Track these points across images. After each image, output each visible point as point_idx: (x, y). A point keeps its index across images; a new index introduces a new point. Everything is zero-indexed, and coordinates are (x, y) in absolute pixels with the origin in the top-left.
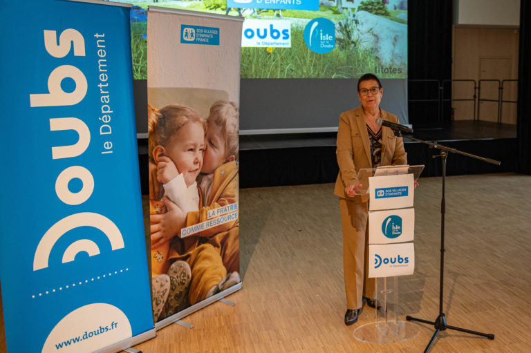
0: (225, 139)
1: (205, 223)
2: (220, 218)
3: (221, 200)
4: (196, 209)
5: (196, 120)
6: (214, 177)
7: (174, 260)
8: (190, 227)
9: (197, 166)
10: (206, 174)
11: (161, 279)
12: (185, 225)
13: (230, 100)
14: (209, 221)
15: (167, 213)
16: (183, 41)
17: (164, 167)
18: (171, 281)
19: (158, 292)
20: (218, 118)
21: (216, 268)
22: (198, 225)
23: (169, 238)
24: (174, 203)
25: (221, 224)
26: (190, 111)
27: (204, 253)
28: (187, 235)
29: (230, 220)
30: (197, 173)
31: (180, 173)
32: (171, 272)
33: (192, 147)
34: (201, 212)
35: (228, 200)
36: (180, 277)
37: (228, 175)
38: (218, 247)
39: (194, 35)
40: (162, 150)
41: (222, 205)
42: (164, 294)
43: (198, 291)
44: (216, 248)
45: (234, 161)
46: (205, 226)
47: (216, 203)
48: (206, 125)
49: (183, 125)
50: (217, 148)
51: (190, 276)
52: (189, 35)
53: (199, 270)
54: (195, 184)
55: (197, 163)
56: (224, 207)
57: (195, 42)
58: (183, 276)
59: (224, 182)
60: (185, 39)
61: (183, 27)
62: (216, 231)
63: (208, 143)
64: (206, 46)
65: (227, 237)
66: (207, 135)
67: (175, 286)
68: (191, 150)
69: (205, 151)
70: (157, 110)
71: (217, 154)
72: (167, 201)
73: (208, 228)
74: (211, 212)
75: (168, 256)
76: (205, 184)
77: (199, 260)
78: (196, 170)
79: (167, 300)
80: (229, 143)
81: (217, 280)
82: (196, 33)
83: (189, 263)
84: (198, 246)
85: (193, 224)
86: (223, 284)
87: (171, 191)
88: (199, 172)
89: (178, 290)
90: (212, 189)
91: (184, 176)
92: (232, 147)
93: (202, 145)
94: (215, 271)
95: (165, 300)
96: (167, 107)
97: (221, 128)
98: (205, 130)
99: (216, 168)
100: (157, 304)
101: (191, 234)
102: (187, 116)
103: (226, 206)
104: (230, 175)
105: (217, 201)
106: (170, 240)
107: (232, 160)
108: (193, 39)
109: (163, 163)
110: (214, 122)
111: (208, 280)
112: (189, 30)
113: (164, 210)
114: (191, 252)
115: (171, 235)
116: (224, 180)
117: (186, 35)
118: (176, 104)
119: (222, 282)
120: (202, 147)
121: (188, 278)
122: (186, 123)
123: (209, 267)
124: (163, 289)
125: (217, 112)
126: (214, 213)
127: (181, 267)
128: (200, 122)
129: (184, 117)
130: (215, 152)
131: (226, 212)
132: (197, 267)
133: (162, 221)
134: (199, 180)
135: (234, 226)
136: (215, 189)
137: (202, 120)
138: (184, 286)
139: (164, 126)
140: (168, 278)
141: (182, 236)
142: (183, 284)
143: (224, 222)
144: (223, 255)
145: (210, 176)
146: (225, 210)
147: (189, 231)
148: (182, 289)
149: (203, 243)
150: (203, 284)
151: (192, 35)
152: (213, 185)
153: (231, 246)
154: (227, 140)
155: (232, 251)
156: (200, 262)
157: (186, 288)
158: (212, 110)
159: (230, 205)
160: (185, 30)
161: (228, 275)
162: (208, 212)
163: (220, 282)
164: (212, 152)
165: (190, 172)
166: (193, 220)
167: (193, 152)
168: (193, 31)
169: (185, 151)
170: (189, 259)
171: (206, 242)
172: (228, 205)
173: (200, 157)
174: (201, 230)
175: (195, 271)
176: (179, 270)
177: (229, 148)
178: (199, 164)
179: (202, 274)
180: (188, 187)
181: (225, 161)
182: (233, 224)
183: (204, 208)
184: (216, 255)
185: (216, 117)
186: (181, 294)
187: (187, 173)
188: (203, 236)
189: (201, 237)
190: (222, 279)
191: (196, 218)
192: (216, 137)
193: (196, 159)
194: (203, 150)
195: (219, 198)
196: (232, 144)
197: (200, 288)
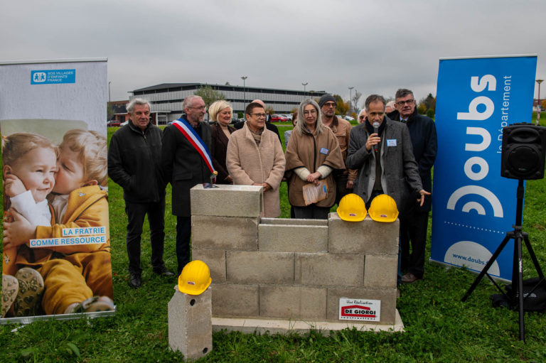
0: (84, 164)
1: (60, 239)
2: (80, 238)
3: (80, 220)
5: (46, 145)
6: (69, 198)
7: (23, 266)
8: (41, 240)
9: (48, 186)
10: (59, 194)
11: (8, 279)
12: (34, 236)
13: (90, 129)
14: (65, 239)
15: (14, 223)
16: (33, 83)
17: (11, 183)
18: (20, 284)
19: (5, 290)
20: (74, 145)
21: (77, 286)
22: (51, 240)
23: (15, 245)
24: (21, 214)
25: (80, 244)
26: (39, 138)
27: (59, 267)
28: (36, 246)
29: (93, 243)
30: (48, 192)
31: (27, 190)
32: (19, 276)
33: (41, 169)
34: (54, 229)
35: (90, 222)
36: (31, 283)
37: (89, 198)
38: (79, 266)
39: (45, 77)
40: (9, 169)
41: (81, 226)
42: (12, 294)
43: (54, 302)
44: (76, 266)
45: (97, 186)
46: (59, 242)
47: (73, 223)
48: (59, 150)
49: (31, 149)
50: (74, 172)
51: (43, 285)
52: (40, 77)
53: (54, 283)
54: (46, 202)
55: (47, 183)
56: (84, 228)
57: (46, 82)
58: (34, 283)
59: (81, 207)
60: (36, 81)
61: (33, 72)
62: (75, 250)
63: (61, 167)
65: (91, 258)
66: (60, 159)
67: (25, 290)
68: (40, 171)
69: (57, 174)
70: (5, 137)
71: (74, 177)
72: (14, 212)
73: (63, 245)
74: (67, 230)
75: (16, 260)
76: (58, 203)
77: (53, 273)
78: (47, 189)
79: (16, 300)
80: (88, 168)
81: (80, 298)
82: (47, 75)
83: (41, 272)
84: (51, 259)
85: (43, 238)
86: (89, 304)
87: (18, 204)
88: (50, 191)
89: (28, 294)
90: (68, 209)
91: (32, 192)
92: (92, 172)
93: (52, 168)
94: (76, 289)
95: (14, 299)
96: (14, 135)
97: (77, 154)
98: (57, 155)
99: (72, 190)
100: (5, 301)
101: (42, 246)
102: (35, 142)
103: (86, 228)
104: (91, 199)
105: (74, 221)
106: (17, 246)
107: (94, 184)
108: (43, 81)
109: (9, 180)
110: (70, 148)
111: (67, 295)
112: (39, 74)
113: (10, 220)
114: (43, 263)
115: (18, 242)
116: (83, 202)
117: (37, 77)
118: (24, 132)
119: (87, 302)
120: (53, 170)
121: (41, 286)
122: (34, 148)
123: (67, 283)
124: (10, 288)
125: (73, 139)
126: (71, 232)
127: (31, 274)
128: (51, 147)
129: (32, 143)
130: (71, 175)
131: (87, 234)
132: (51, 279)
133: (9, 228)
134: (51, 197)
135: (100, 250)
136: (71, 209)
137: (53, 146)
138: (35, 293)
139: (11, 149)
140: (16, 280)
141: (31, 246)
142: (35, 291)
143: (85, 243)
144: (87, 278)
145: (65, 197)
146: (87, 231)
147: (39, 243)
148: (33, 294)
149: (58, 258)
150: (60, 297)
151: (43, 77)
152: (69, 205)
153: (98, 269)
154: (87, 165)
155: (99, 274)
156: (55, 275)
157: (38, 295)
158: (67, 137)
159: (93, 228)
160: (35, 75)
161: (95, 297)
162: (63, 230)
163: (84, 301)
164: (66, 175)
165: (38, 190)
166: (44, 233)
167: (41, 173)
168: (44, 74)
169: (32, 171)
170: (40, 269)
171: (61, 258)
172: (91, 227)
173: (52, 178)
174: (54, 245)
175: (49, 282)
176: (29, 277)
177: (88, 172)
178: (49, 184)
179: (58, 288)
180: (36, 203)
181: (84, 184)
182: (99, 247)
183: (57, 225)
184: (76, 272)
185: (71, 144)
186: (31, 298)
187: (35, 190)
188: (57, 251)
189: (55, 252)
190: (87, 299)
191: (48, 232)
192: (71, 161)
193: (47, 179)
194: (55, 172)
195: (78, 218)
196: (93, 169)
197: (57, 301)
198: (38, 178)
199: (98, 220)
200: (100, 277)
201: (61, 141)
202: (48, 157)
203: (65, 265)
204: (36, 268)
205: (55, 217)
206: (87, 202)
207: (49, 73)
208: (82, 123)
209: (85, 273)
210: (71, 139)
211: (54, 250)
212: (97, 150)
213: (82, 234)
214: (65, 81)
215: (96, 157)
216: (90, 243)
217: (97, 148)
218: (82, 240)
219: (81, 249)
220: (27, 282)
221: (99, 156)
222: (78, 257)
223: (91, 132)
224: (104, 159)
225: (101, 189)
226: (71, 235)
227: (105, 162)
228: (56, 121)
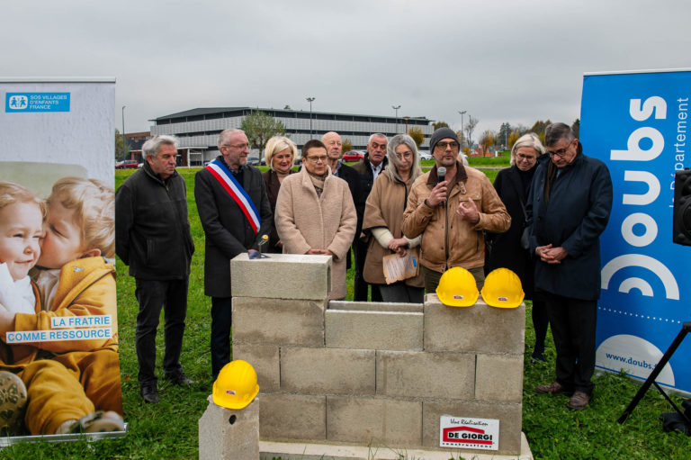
1: (47, 332)
2: (76, 331)
3: (76, 306)
4: (30, 311)
5: (29, 199)
6: (61, 274)
8: (22, 333)
9: (31, 257)
10: (47, 269)
12: (12, 327)
13: (90, 177)
14: (56, 331)
16: (8, 110)
20: (68, 199)
21: (73, 397)
22: (35, 332)
25: (76, 339)
26: (18, 189)
27: (48, 371)
28: (16, 342)
29: (94, 338)
30: (30, 266)
31: (2, 262)
33: (21, 232)
34: (40, 317)
35: (89, 309)
36: (8, 391)
37: (90, 272)
38: (75, 370)
39: (26, 103)
41: (77, 314)
43: (43, 419)
44: (70, 370)
45: (100, 258)
46: (46, 336)
47: (66, 309)
48: (46, 206)
49: (6, 205)
50: (66, 237)
51: (26, 395)
52: (18, 103)
53: (40, 392)
54: (28, 279)
55: (29, 253)
56: (82, 317)
57: (27, 110)
58: (13, 392)
59: (81, 284)
60: (13, 107)
61: (9, 95)
62: (68, 348)
63: (49, 229)
64: (45, 113)
65: (91, 359)
66: (48, 219)
67: (2, 401)
68: (20, 236)
69: (44, 240)
71: (67, 245)
73: (53, 340)
74: (57, 320)
76: (44, 281)
77: (40, 378)
78: (29, 261)
80: (87, 232)
81: (77, 414)
82: (29, 100)
83: (22, 378)
84: (36, 359)
85: (25, 330)
86: (89, 422)
88: (34, 264)
89: (6, 407)
90: (59, 289)
92: (93, 238)
93: (39, 231)
94: (71, 401)
97: (72, 212)
98: (44, 213)
99: (65, 264)
101: (23, 341)
102: (12, 195)
103: (87, 317)
104: (91, 276)
105: (68, 308)
107: (96, 254)
108: (24, 107)
110: (61, 204)
111: (59, 409)
112: (18, 98)
114: (25, 365)
116: (80, 281)
117: (14, 102)
119: (87, 419)
120: (39, 234)
121: (23, 397)
122: (11, 203)
123: (59, 392)
125: (67, 191)
127: (9, 379)
128: (35, 202)
129: (9, 196)
131: (85, 325)
132: (37, 386)
134: (35, 273)
135: (103, 348)
136: (63, 290)
137: (38, 200)
138: (16, 406)
141: (8, 342)
142: (15, 402)
143: (83, 338)
144: (86, 386)
145: (54, 273)
146: (85, 321)
147: (19, 337)
148: (13, 408)
149: (46, 358)
150: (50, 411)
151: (23, 102)
152: (60, 285)
153: (101, 375)
154: (86, 228)
155: (103, 381)
156: (42, 382)
157: (19, 409)
158: (56, 188)
159: (94, 316)
160: (11, 99)
161: (98, 412)
162: (52, 319)
163: (83, 417)
164: (57, 241)
165: (17, 262)
166: (26, 324)
167: (22, 239)
168: (26, 98)
169: (9, 236)
170: (21, 373)
171: (50, 359)
172: (90, 316)
173: (36, 246)
174: (40, 340)
175: (34, 391)
176: (6, 383)
177: (88, 238)
178: (32, 255)
179: (46, 399)
180: (15, 281)
181: (81, 255)
182: (102, 344)
183: (44, 312)
184: (71, 379)
185: (63, 197)
186: (10, 413)
187: (13, 263)
188: (44, 348)
189: (41, 350)
190: (87, 414)
191: (31, 323)
192: (63, 222)
193: (29, 247)
194: (41, 238)
195: (72, 304)
196: (95, 234)
197: (45, 417)
198: (16, 246)
199: (101, 306)
200: (103, 385)
201: (48, 192)
202: (30, 216)
203: (55, 368)
204: (16, 371)
205: (41, 302)
206: (85, 280)
207: (32, 97)
208: (79, 167)
209: (83, 381)
210: (64, 190)
211: (40, 347)
212: (100, 207)
213: (78, 326)
214: (54, 108)
215: (99, 216)
216: (90, 338)
217: (101, 204)
218: (79, 334)
219: (77, 346)
220: (4, 391)
221: (103, 215)
222: (73, 358)
223: (92, 181)
224: (110, 220)
225: (106, 262)
226: (63, 326)
227: (111, 224)
228: (42, 164)
